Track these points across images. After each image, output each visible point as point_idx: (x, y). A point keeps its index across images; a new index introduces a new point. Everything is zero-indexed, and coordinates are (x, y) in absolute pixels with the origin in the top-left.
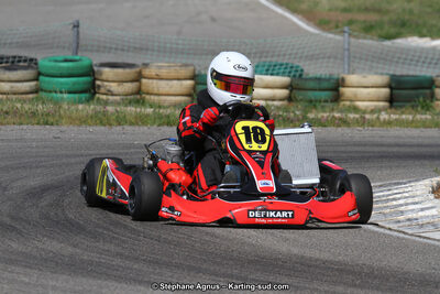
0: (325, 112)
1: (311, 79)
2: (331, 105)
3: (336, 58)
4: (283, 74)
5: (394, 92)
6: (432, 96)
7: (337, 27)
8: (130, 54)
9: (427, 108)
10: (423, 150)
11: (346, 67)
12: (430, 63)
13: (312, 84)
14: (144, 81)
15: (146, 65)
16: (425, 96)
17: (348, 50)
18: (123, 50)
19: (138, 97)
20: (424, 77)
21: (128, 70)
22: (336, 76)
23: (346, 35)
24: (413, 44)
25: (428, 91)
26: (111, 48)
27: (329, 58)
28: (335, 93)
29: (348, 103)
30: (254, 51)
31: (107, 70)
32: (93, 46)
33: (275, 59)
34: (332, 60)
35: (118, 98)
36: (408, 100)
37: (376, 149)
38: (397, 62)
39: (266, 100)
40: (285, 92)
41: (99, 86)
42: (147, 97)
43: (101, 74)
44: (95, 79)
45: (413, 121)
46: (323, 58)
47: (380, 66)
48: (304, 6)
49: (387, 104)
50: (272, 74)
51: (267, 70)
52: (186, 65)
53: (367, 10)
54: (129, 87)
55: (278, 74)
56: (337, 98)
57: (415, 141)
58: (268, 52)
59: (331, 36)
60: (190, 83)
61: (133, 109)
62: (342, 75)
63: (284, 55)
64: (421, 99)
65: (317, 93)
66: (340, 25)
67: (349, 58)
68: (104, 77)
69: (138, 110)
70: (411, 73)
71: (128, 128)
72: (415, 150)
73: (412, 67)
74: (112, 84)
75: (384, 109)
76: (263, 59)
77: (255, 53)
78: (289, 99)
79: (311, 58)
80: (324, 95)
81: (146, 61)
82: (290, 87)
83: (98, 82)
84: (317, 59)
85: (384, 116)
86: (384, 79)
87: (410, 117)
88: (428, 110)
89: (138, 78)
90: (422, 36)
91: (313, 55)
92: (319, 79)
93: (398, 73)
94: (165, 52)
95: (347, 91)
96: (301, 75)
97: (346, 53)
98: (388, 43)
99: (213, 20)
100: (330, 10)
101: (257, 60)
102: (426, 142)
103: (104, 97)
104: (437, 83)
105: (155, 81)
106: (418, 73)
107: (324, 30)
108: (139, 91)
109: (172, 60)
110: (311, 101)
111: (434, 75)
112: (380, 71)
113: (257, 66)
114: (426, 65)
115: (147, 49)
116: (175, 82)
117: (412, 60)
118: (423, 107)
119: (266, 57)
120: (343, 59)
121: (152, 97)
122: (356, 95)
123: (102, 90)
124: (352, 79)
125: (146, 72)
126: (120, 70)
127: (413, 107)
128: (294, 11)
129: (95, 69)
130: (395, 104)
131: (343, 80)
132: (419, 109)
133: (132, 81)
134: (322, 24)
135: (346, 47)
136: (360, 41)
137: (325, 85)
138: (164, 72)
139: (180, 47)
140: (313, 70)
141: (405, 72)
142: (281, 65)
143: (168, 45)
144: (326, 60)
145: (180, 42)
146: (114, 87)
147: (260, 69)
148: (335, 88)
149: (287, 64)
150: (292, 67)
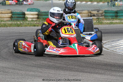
1: (43, 12)
3: (49, 6)
4: (35, 11)
13: (44, 14)
17: (53, 4)
27: (48, 6)
34: (48, 7)
39: (32, 18)
40: (36, 16)
46: (46, 6)
50: (32, 11)
52: (9, 10)
55: (34, 11)
60: (11, 14)
63: (35, 6)
65: (45, 16)
76: (29, 7)
78: (38, 18)
79: (42, 6)
82: (38, 15)
84: (44, 7)
91: (43, 6)
92: (45, 12)
96: (40, 11)
97: (52, 5)
105: (1, 14)
109: (4, 8)
110: (44, 18)
113: (28, 9)
116: (6, 14)
135: (52, 3)
138: (3, 12)
140: (43, 10)
142: (34, 9)
144: (47, 7)
147: (29, 10)
149: (36, 9)
150: (37, 9)
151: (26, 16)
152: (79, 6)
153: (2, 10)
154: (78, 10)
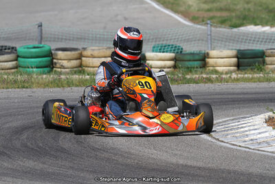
0: (197, 74)
1: (188, 54)
2: (200, 70)
3: (203, 40)
4: (170, 52)
5: (240, 60)
6: (264, 62)
7: (203, 21)
8: (75, 42)
9: (261, 70)
10: (259, 96)
11: (210, 45)
12: (261, 42)
13: (188, 57)
14: (83, 59)
15: (84, 49)
16: (259, 62)
17: (210, 35)
18: (70, 40)
19: (80, 68)
20: (258, 50)
21: (73, 53)
22: (203, 52)
23: (209, 25)
24: (251, 30)
25: (261, 59)
26: (62, 39)
27: (199, 40)
28: (203, 62)
29: (211, 68)
30: (152, 37)
31: (60, 52)
32: (51, 38)
33: (164, 42)
34: (200, 42)
35: (67, 70)
36: (249, 65)
37: (230, 96)
38: (242, 42)
39: (160, 68)
41: (56, 63)
42: (86, 69)
43: (56, 55)
44: (53, 59)
45: (252, 78)
46: (195, 41)
47: (231, 44)
48: (182, 9)
49: (235, 68)
50: (163, 52)
51: (160, 49)
52: (109, 48)
53: (221, 10)
54: (75, 63)
55: (167, 52)
56: (204, 65)
57: (253, 91)
58: (160, 38)
59: (199, 26)
61: (77, 76)
62: (207, 51)
63: (171, 39)
64: (257, 64)
65: (191, 63)
66: (205, 19)
67: (211, 40)
68: (59, 57)
69: (81, 77)
70: (250, 48)
71: (75, 89)
72: (254, 96)
73: (251, 44)
74: (63, 61)
75: (234, 71)
77: (153, 39)
78: (175, 67)
79: (188, 40)
80: (196, 64)
81: (85, 47)
82: (175, 59)
83: (55, 61)
84: (191, 41)
85: (234, 76)
86: (233, 53)
87: (250, 76)
88: (261, 71)
89: (80, 57)
90: (256, 24)
91: (188, 39)
92: (193, 54)
93: (242, 49)
94: (96, 40)
95: (210, 61)
96: (181, 52)
97: (209, 37)
98: (235, 30)
99: (126, 19)
100: (198, 10)
101: (154, 43)
102: (261, 91)
103: (59, 70)
104: (267, 54)
105: (91, 59)
106: (254, 48)
107: (194, 23)
108: (80, 65)
109: (101, 45)
110: (188, 68)
111: (264, 49)
112: (230, 48)
113: (154, 47)
114: (259, 43)
115: (85, 39)
116: (103, 59)
117: (250, 40)
118: (258, 69)
119: (159, 41)
120: (207, 41)
121: (89, 69)
122: (216, 63)
123: (58, 65)
124: (213, 53)
125: (85, 53)
126: (69, 53)
127: (252, 69)
128: (176, 12)
129: (53, 52)
130: (241, 68)
131: (208, 54)
132: (256, 70)
133: (76, 59)
134: (194, 19)
135: (209, 33)
136: (218, 29)
137: (197, 57)
138: (96, 53)
139: (106, 37)
140: (189, 48)
141: (246, 48)
142: (169, 46)
143: (98, 36)
144: (197, 42)
145: (106, 33)
146: (65, 63)
147: (156, 49)
148: (203, 59)
149: (172, 45)
150: (176, 47)
151: (147, 62)
152: (271, 39)
153: (93, 50)
154: (269, 47)
